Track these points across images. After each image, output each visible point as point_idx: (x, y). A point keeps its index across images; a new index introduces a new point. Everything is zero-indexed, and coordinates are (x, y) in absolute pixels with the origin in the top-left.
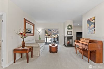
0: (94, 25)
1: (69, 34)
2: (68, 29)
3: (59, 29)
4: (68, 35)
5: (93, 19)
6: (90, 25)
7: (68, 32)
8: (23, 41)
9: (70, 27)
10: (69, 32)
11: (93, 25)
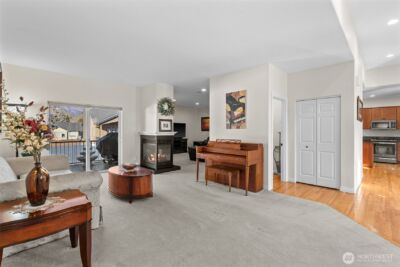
0: (244, 109)
1: (163, 128)
2: (162, 111)
3: (121, 109)
4: (160, 130)
5: (242, 95)
6: (234, 108)
7: (160, 120)
8: (34, 166)
9: (166, 107)
10: (162, 123)
11: (240, 109)
